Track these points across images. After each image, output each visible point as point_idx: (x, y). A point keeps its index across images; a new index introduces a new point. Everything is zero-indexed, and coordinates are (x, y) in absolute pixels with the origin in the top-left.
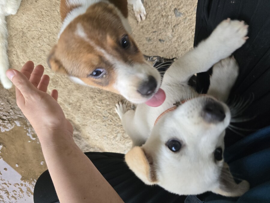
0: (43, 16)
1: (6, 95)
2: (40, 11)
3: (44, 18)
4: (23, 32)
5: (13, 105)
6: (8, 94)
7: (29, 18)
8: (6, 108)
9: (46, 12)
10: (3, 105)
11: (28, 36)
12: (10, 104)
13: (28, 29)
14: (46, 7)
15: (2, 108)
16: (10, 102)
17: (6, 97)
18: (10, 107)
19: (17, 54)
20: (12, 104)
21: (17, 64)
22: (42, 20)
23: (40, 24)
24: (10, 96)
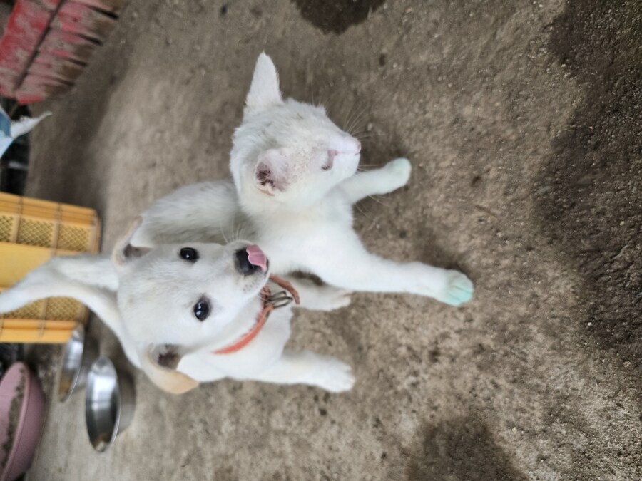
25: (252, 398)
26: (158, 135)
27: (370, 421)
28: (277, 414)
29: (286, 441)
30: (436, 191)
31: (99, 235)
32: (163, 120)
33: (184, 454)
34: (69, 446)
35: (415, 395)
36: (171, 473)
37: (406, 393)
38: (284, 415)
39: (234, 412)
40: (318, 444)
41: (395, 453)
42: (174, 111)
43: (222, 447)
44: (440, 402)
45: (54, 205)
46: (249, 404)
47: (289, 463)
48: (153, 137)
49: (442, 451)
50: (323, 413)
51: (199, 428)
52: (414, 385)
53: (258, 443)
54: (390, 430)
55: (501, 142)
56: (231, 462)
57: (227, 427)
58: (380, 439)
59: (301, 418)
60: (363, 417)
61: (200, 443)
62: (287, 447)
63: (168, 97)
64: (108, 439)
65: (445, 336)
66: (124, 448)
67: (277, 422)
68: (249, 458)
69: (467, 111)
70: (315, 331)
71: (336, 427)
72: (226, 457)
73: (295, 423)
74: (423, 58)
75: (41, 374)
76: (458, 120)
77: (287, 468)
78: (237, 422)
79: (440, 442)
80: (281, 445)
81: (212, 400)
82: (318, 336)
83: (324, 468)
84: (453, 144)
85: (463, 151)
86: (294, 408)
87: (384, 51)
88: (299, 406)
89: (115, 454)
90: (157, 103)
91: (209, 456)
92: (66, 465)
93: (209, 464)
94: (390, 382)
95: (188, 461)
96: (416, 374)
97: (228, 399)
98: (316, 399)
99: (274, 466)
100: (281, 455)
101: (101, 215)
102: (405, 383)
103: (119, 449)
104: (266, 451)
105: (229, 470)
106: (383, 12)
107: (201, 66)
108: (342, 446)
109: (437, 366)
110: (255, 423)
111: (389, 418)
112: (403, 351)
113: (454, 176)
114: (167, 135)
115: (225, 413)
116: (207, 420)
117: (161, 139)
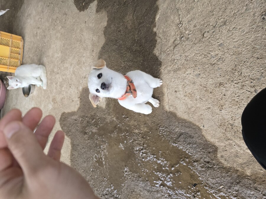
0: (238, 103)
1: (250, 184)
2: (233, 100)
3: (240, 104)
4: (230, 124)
5: (263, 191)
6: (251, 182)
7: (228, 111)
8: (258, 196)
9: (238, 97)
10: (253, 194)
11: (236, 125)
12: (260, 191)
13: (233, 120)
14: (236, 94)
15: (254, 197)
16: (258, 189)
17: (252, 186)
18: (262, 193)
19: (236, 144)
20: (261, 190)
21: (241, 152)
22: (240, 106)
23: (239, 110)
24: (255, 183)
25: (59, 85)
26: (40, 19)
27: (76, 88)
28: (63, 88)
29: (64, 92)
30: (88, 51)
31: (23, 44)
32: (41, 15)
33: (46, 97)
34: (17, 99)
35: (82, 84)
36: (43, 101)
37: (81, 83)
38: (64, 88)
39: (56, 88)
40: (69, 92)
41: (79, 92)
42: (44, 13)
43: (54, 95)
44: (85, 84)
45: (10, 34)
46: (59, 86)
47: (65, 96)
48: (39, 19)
49: (84, 91)
50: (70, 87)
51: (49, 91)
52: (82, 82)
53: (60, 93)
54: (79, 89)
55: (96, 45)
56: (55, 97)
57: (54, 91)
58: (77, 90)
59: (67, 88)
60: (75, 87)
61: (49, 94)
62: (65, 93)
63: (43, 8)
64: (28, 95)
65: (86, 75)
66: (32, 98)
67: (63, 89)
68: (58, 96)
69: (94, 38)
70: (70, 73)
71: (72, 89)
72: (54, 96)
73: (66, 89)
74: (91, 25)
75: (5, 82)
76: (92, 40)
77: (64, 97)
78: (56, 89)
79: (84, 90)
80: (64, 93)
81: (52, 86)
82: (70, 74)
83: (69, 96)
84: (91, 44)
85: (92, 46)
86: (66, 86)
87: (86, 20)
88: (67, 86)
89: (30, 99)
90: (40, 9)
91: (51, 97)
92: (16, 104)
93: (51, 98)
94: (79, 82)
95: (47, 98)
96: (82, 80)
97: (55, 85)
98: (69, 85)
99: (63, 96)
100: (64, 95)
101: (23, 38)
102: (81, 82)
103: (31, 98)
104: (61, 94)
105: (55, 98)
106: (87, 11)
107: (52, 3)
108: (72, 92)
109: (85, 79)
110: (60, 90)
111: (79, 87)
112: (82, 77)
113: (91, 49)
114: (42, 20)
115: (54, 88)
116: (51, 90)
117: (41, 21)
